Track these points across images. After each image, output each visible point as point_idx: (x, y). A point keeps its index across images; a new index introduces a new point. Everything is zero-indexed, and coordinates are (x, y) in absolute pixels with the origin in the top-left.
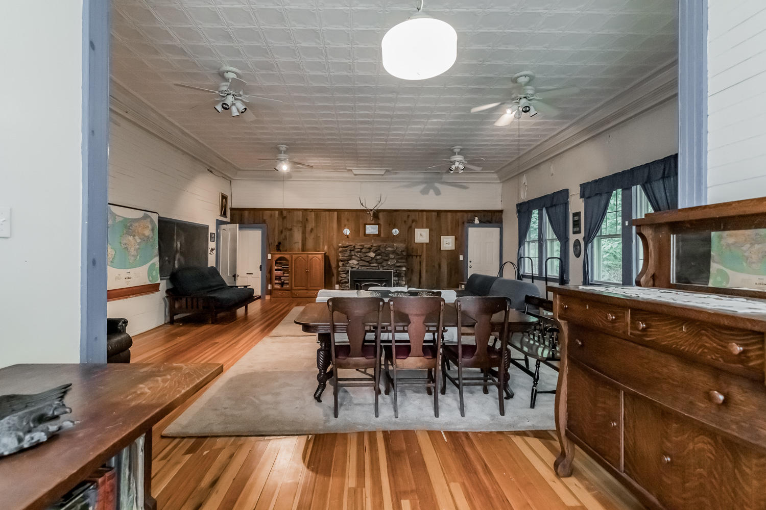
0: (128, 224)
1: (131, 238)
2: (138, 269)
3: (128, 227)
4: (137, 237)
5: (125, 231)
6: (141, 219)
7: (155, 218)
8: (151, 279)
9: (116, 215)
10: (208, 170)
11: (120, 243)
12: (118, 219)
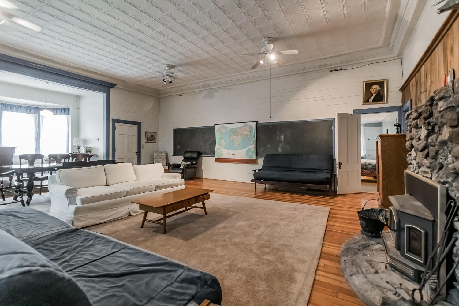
0: (234, 131)
1: (236, 137)
2: (240, 151)
3: (234, 132)
4: (239, 136)
5: (232, 134)
6: (243, 127)
7: (254, 125)
8: (248, 156)
9: (227, 128)
10: (331, 71)
11: (229, 139)
12: (228, 129)
